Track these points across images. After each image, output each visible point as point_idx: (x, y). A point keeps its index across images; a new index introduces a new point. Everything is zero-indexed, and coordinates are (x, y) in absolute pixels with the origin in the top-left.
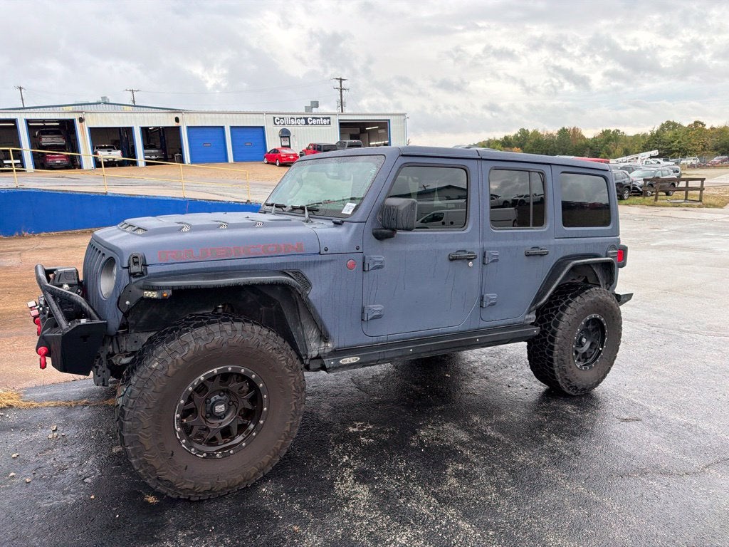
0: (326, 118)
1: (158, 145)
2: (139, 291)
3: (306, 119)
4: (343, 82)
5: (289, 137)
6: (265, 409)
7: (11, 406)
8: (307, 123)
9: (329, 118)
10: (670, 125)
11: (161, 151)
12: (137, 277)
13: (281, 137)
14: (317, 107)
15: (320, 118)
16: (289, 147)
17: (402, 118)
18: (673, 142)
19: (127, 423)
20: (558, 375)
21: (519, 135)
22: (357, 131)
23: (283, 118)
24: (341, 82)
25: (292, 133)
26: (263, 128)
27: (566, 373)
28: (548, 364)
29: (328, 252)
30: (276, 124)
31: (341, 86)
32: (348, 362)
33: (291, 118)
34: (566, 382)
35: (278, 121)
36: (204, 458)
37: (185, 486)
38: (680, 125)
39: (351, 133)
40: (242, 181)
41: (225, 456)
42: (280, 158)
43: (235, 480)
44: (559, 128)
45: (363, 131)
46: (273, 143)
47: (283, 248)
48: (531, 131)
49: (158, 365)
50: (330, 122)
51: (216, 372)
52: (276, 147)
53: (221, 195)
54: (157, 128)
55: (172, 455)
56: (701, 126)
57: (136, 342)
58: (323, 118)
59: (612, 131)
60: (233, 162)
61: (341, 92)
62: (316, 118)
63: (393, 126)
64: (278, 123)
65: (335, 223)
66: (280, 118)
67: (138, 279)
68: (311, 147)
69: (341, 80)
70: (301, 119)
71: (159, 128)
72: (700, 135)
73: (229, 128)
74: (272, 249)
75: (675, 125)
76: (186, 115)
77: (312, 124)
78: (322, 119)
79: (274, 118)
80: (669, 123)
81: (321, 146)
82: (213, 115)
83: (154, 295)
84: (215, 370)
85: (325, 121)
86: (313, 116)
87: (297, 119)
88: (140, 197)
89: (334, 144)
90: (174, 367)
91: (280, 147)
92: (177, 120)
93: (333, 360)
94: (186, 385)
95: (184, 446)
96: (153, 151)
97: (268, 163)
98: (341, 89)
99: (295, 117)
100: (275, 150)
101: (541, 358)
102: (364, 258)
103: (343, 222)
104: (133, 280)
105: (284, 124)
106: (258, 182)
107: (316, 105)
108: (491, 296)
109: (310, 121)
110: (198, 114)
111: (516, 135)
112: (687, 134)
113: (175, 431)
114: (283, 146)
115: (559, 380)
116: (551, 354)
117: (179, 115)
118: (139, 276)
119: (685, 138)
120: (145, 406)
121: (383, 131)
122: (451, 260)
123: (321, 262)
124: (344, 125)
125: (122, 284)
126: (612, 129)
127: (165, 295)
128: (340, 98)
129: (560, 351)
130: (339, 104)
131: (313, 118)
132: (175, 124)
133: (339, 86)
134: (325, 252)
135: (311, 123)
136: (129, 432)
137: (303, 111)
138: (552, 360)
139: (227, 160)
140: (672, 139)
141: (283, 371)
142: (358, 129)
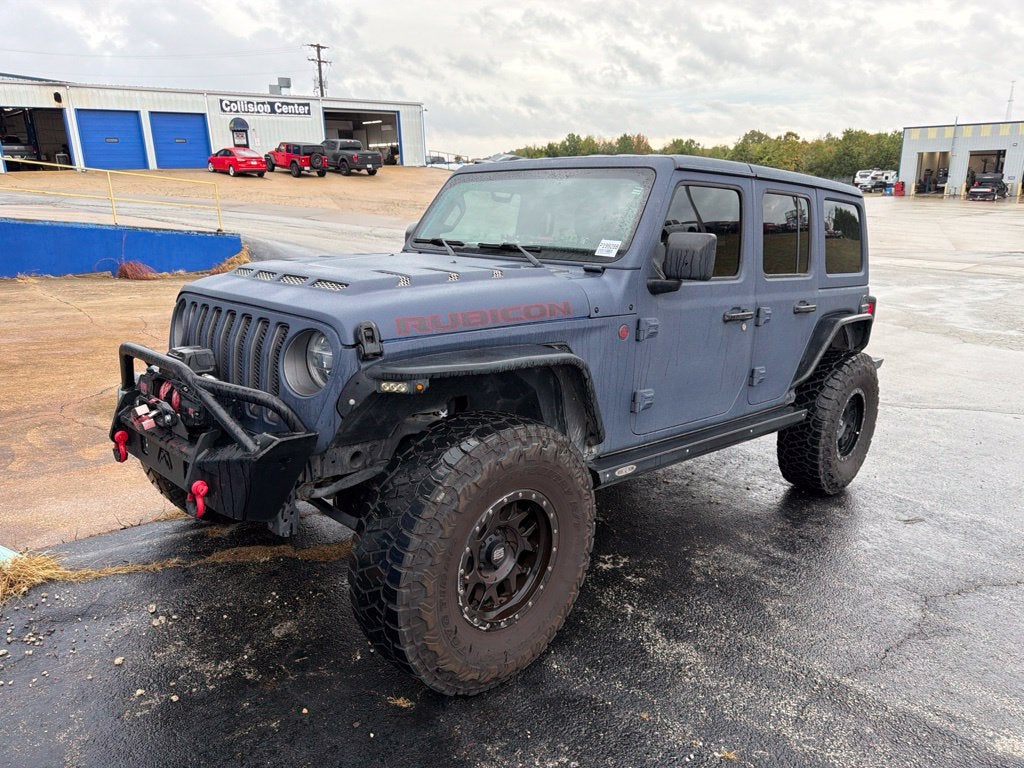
0: (304, 105)
1: (24, 138)
2: (370, 381)
3: (272, 105)
4: (322, 51)
5: (246, 131)
6: (554, 549)
7: (51, 580)
8: (273, 111)
9: (308, 105)
10: (755, 137)
11: (29, 148)
12: (368, 360)
13: (233, 131)
14: (289, 86)
15: (293, 104)
16: (246, 146)
17: (418, 109)
18: (761, 159)
19: (404, 591)
20: (822, 470)
21: (567, 143)
22: (349, 126)
23: (236, 102)
24: (318, 51)
25: (251, 126)
26: (203, 115)
27: (830, 466)
28: (810, 456)
29: (599, 314)
30: (224, 111)
31: (319, 57)
32: (624, 474)
33: (248, 103)
34: (828, 478)
35: (226, 105)
36: (487, 631)
37: (470, 677)
38: (767, 137)
39: (341, 128)
40: (179, 199)
41: (510, 623)
42: (235, 164)
43: (524, 657)
44: (619, 136)
45: (358, 126)
46: (221, 139)
47: (548, 309)
48: (583, 138)
49: (445, 497)
50: (309, 110)
51: (506, 500)
52: (226, 147)
53: (163, 221)
54: (21, 109)
55: (456, 631)
56: (794, 138)
57: (333, 462)
58: (299, 105)
59: (685, 141)
60: (156, 168)
61: (320, 66)
62: (288, 104)
63: (404, 121)
64: (228, 109)
65: (587, 270)
66: (231, 102)
67: (369, 363)
68: (283, 148)
69: (318, 47)
70: (263, 103)
71: (23, 109)
72: (794, 150)
73: (148, 114)
74: (535, 311)
75: (760, 136)
76: (73, 91)
77: (282, 113)
78: (296, 106)
79: (221, 101)
80: (753, 133)
81: (299, 147)
82: (120, 92)
83: (402, 388)
84: (505, 499)
85: (301, 108)
86: (282, 100)
87: (258, 104)
88: (41, 223)
89: (319, 143)
90: (466, 498)
91: (232, 146)
92: (58, 97)
93: (608, 472)
94: (473, 524)
95: (466, 616)
96: (16, 148)
97: (215, 171)
98: (320, 62)
99: (255, 100)
100: (226, 150)
101: (800, 450)
102: (639, 322)
103: (604, 269)
104: (364, 366)
105: (237, 111)
106: (206, 201)
107: (286, 83)
108: (760, 370)
109: (279, 107)
110: (94, 90)
111: (564, 143)
112: (778, 149)
113: (458, 594)
114: (237, 146)
115: (822, 477)
116: (816, 443)
117: (61, 91)
118: (372, 360)
119: (776, 155)
120: (430, 560)
121: (387, 128)
122: (726, 321)
123: (591, 330)
124: (330, 116)
125: (347, 373)
126: (685, 139)
127: (420, 387)
128: (318, 75)
129: (827, 439)
130: (318, 84)
131: (283, 104)
132: (54, 105)
133: (316, 58)
134: (596, 315)
135: (279, 111)
136: (407, 605)
137: (267, 91)
138: (816, 451)
139: (145, 165)
140: (761, 155)
141: (579, 493)
142: (351, 123)
